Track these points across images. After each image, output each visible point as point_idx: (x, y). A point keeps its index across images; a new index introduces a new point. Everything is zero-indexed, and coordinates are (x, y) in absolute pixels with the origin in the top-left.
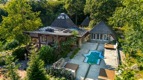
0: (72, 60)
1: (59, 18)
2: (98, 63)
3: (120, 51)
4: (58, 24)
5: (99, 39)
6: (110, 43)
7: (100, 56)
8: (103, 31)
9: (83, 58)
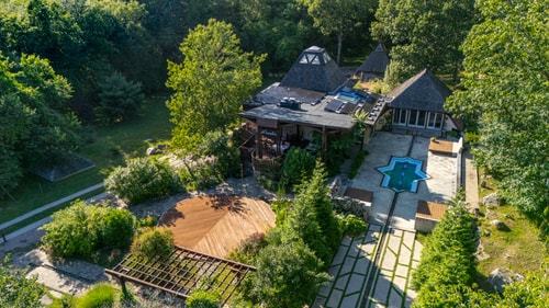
0: (354, 180)
1: (304, 61)
2: (414, 189)
3: (468, 161)
4: (302, 79)
5: (414, 123)
6: (444, 136)
7: (418, 171)
8: (426, 103)
9: (379, 177)
